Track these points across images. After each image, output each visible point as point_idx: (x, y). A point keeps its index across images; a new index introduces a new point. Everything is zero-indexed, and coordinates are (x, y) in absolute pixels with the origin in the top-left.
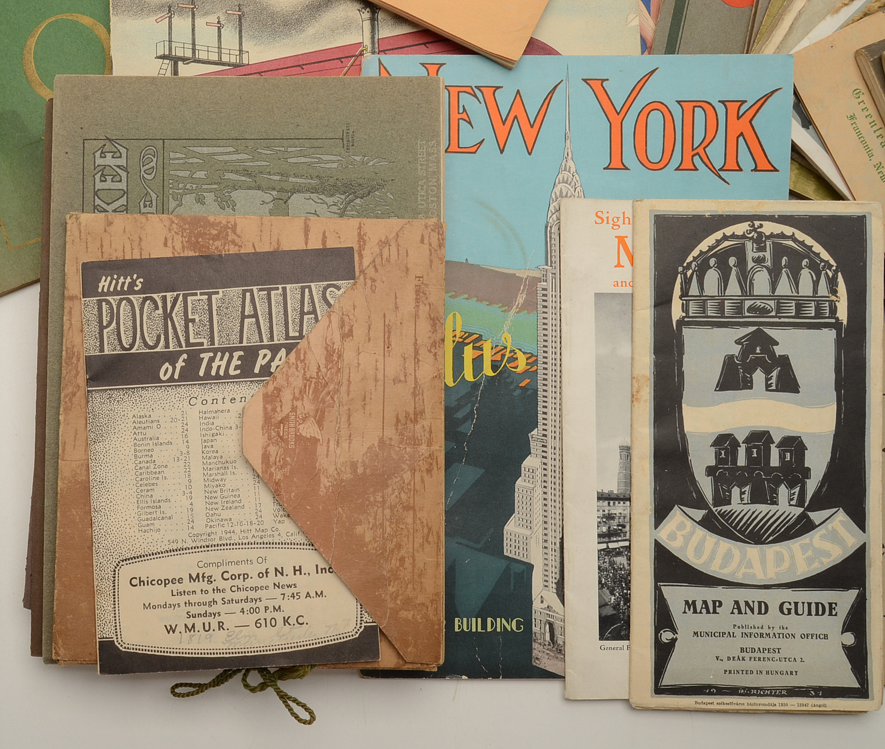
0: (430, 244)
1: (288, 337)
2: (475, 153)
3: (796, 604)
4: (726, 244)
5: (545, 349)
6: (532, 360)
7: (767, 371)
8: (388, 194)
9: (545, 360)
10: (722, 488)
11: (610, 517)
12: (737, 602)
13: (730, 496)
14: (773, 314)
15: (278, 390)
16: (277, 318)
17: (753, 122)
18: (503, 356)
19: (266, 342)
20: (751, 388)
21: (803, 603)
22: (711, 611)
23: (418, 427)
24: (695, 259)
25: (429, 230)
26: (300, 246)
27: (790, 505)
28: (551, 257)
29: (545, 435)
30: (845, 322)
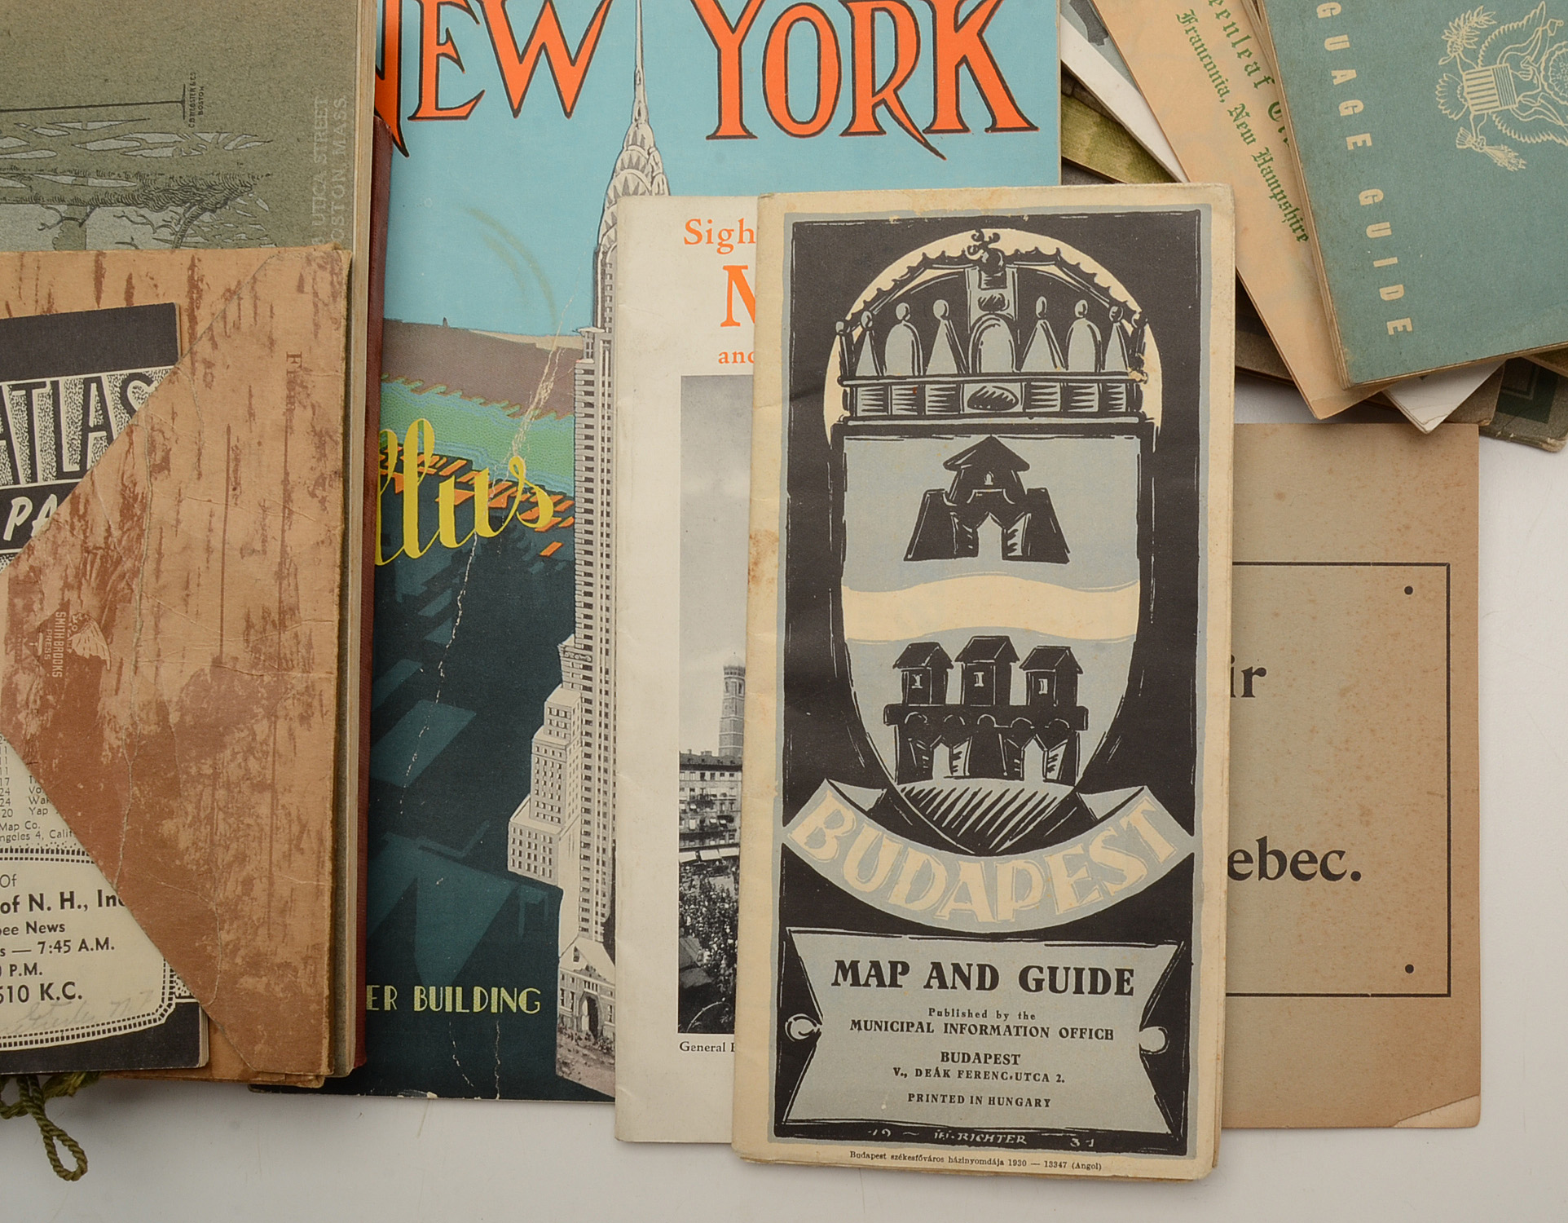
0: (316, 294)
1: (61, 474)
2: (466, 117)
3: (1053, 971)
4: (929, 274)
5: (589, 485)
6: (565, 506)
7: (1006, 521)
8: (260, 201)
9: (589, 506)
10: (916, 748)
11: (704, 801)
12: (937, 966)
13: (930, 762)
14: (1019, 408)
15: (37, 571)
16: (45, 439)
17: (984, 35)
18: (511, 499)
19: (23, 484)
20: (974, 553)
21: (1067, 969)
22: (887, 981)
23: (286, 636)
24: (867, 305)
25: (314, 266)
26: (89, 304)
27: (1047, 780)
28: (603, 309)
29: (588, 648)
30: (1158, 423)
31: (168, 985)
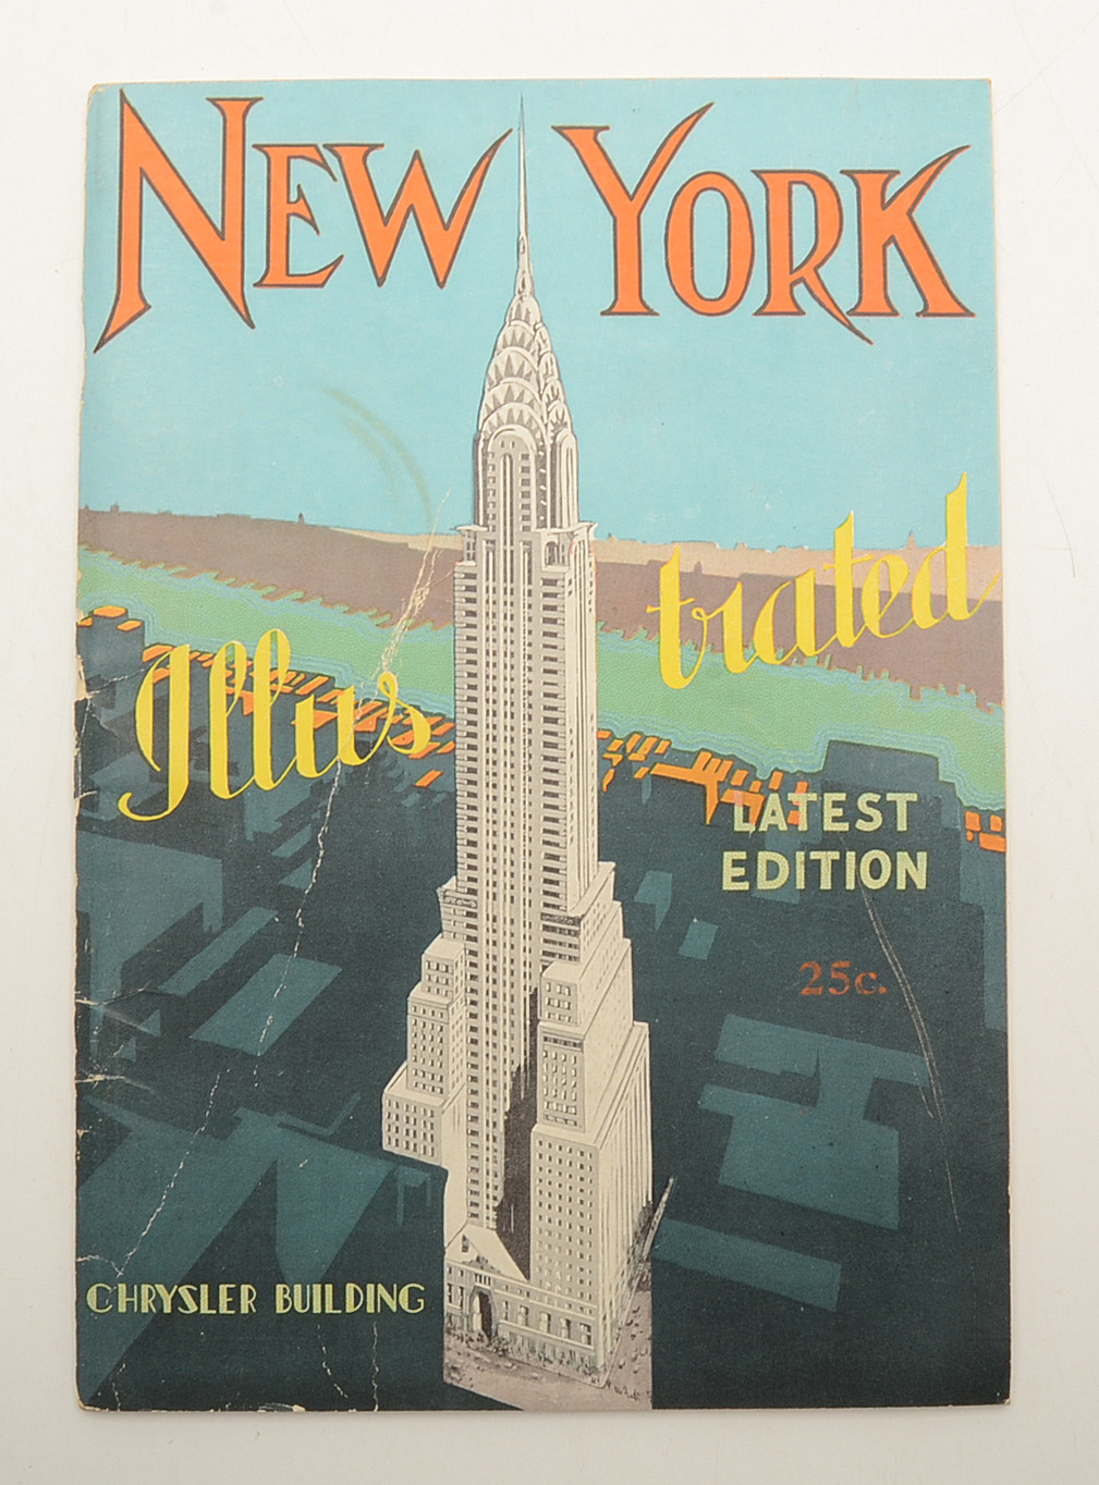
2: (322, 285)
5: (472, 705)
6: (444, 728)
9: (472, 729)
17: (914, 215)
18: (381, 721)
28: (486, 505)
29: (473, 892)
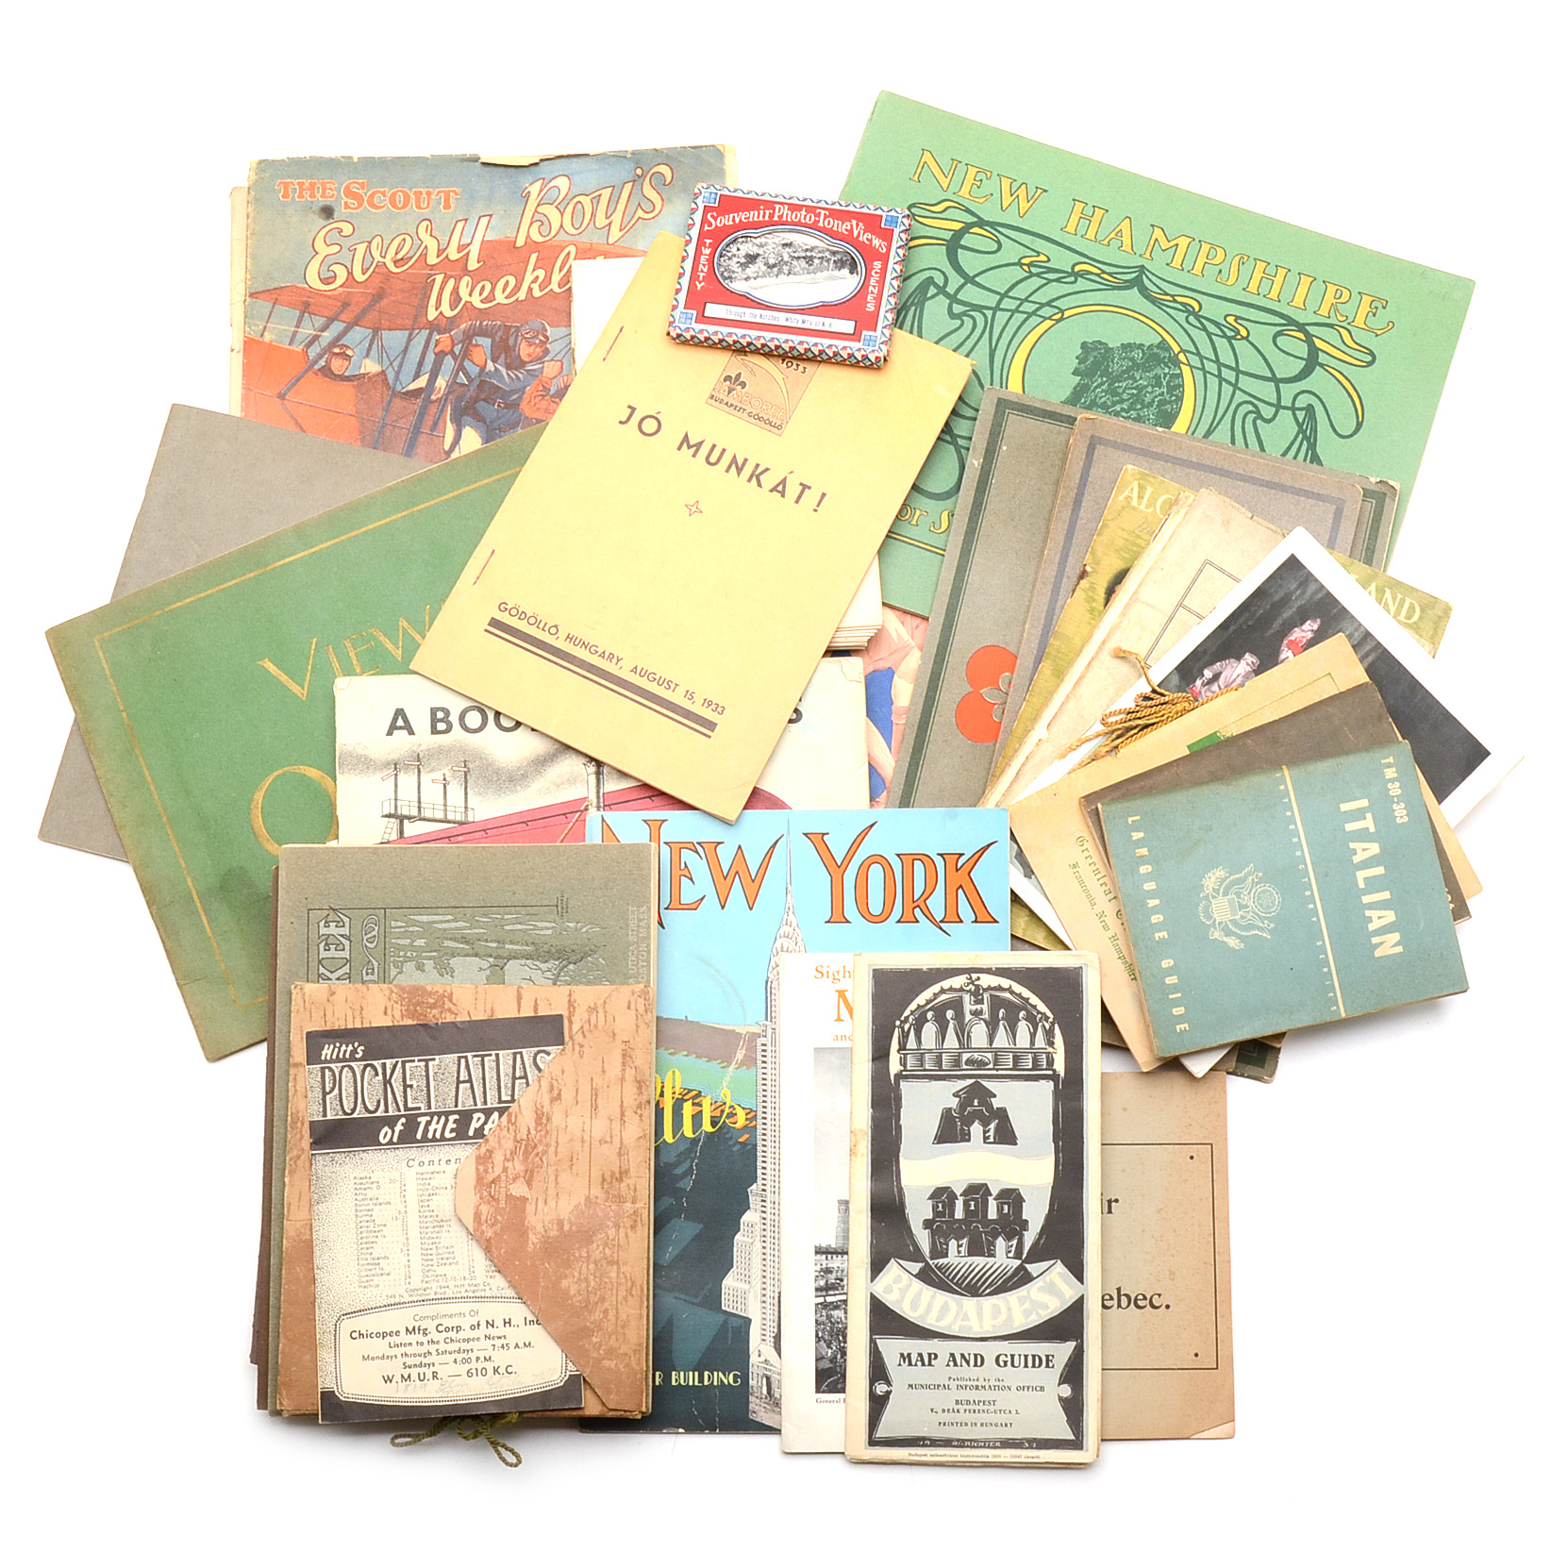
0: (637, 1010)
1: (500, 1101)
2: (696, 909)
3: (1012, 1356)
4: (944, 997)
5: (764, 1104)
6: (752, 1115)
7: (985, 1124)
8: (600, 960)
9: (764, 1115)
10: (940, 1242)
11: (828, 1271)
12: (952, 1355)
13: (947, 1249)
14: (991, 1066)
15: (490, 1152)
16: (491, 1083)
17: (971, 875)
18: (722, 1111)
19: (479, 1106)
20: (969, 1140)
21: (1020, 1355)
22: (926, 1363)
23: (623, 1185)
24: (912, 1012)
25: (636, 996)
26: (512, 1013)
27: (1008, 1257)
28: (771, 1012)
29: (764, 1190)
30: (1062, 1074)
31: (564, 1365)
